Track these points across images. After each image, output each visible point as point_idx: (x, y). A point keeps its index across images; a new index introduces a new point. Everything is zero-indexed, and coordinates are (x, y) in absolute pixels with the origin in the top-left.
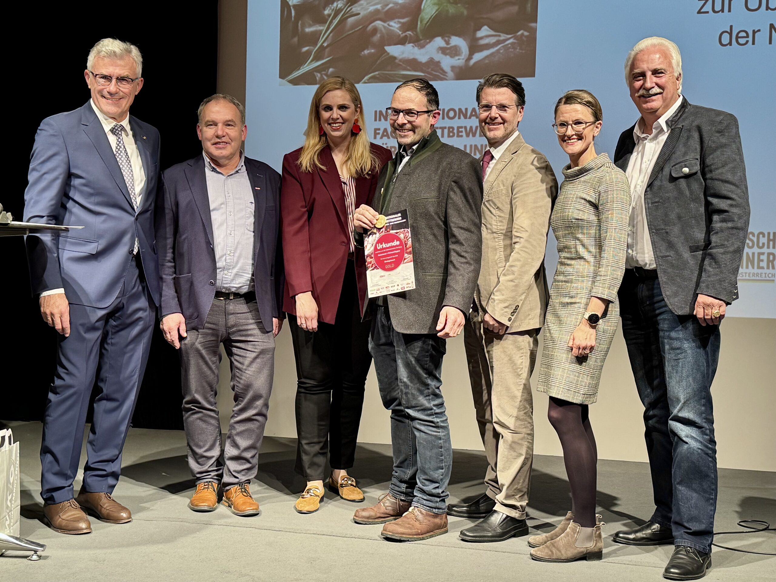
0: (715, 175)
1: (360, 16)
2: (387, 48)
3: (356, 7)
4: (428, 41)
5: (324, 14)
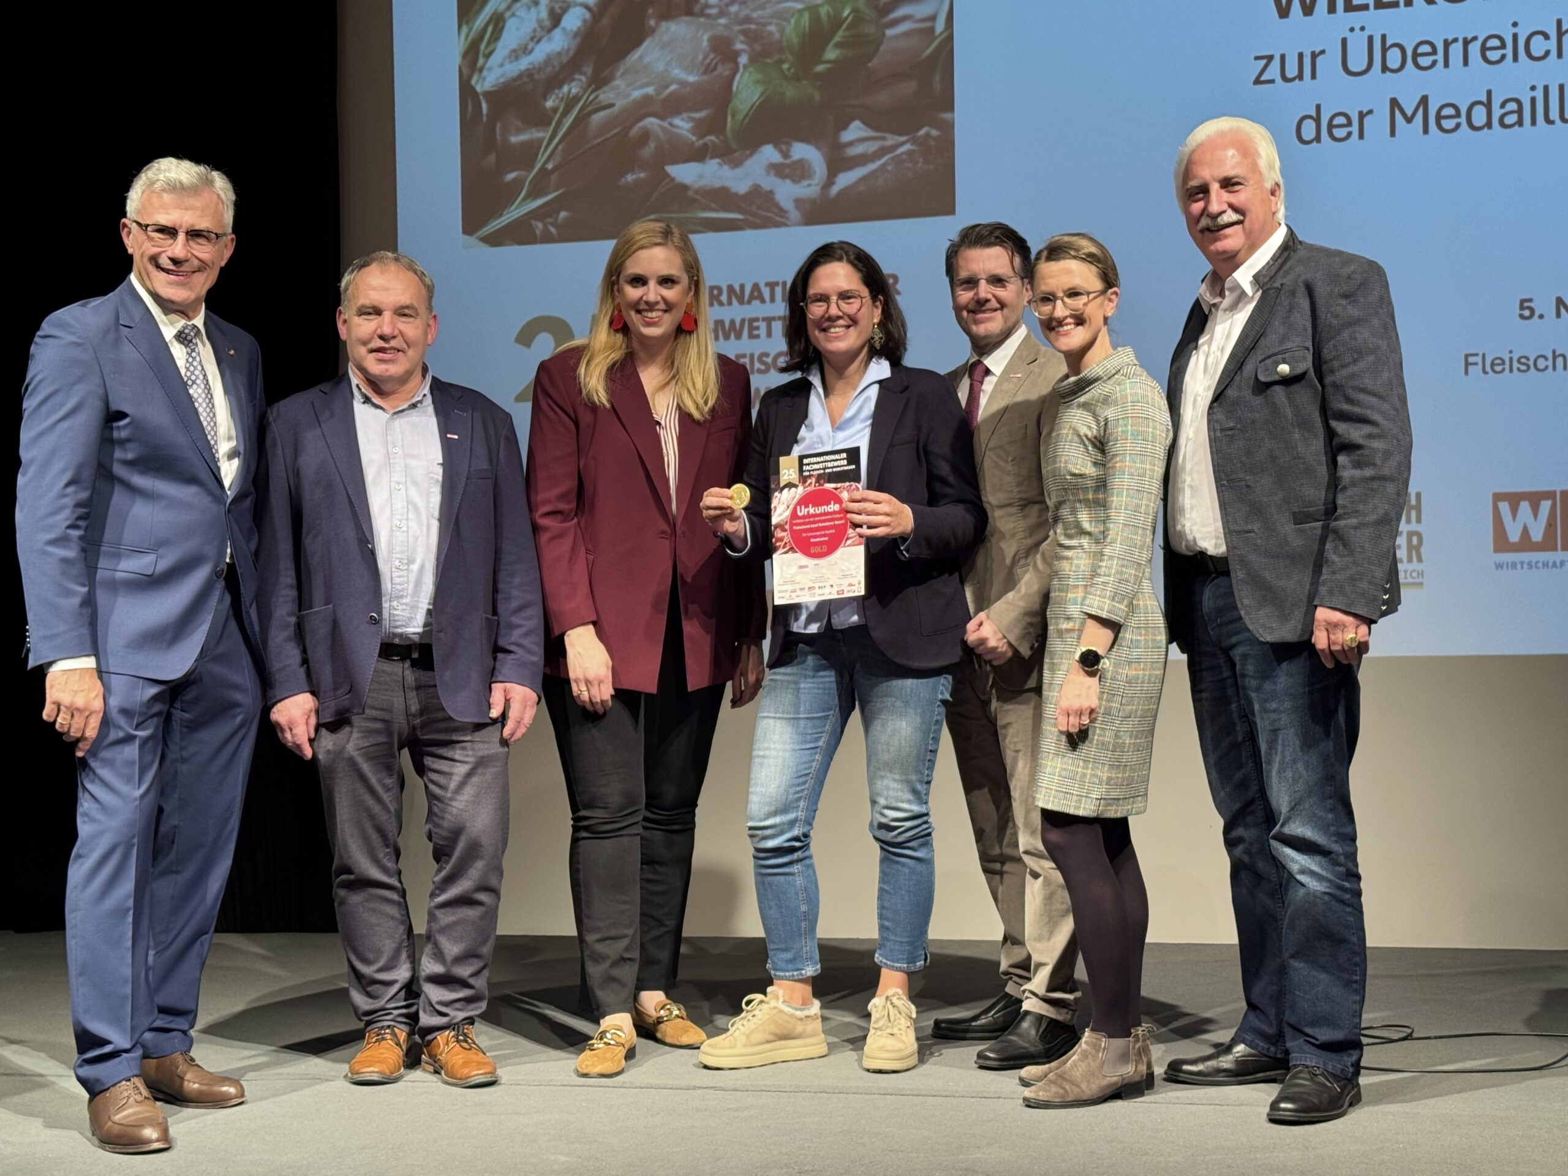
0: (1339, 376)
1: (616, 109)
3: (605, 92)
4: (748, 152)
5: (545, 108)
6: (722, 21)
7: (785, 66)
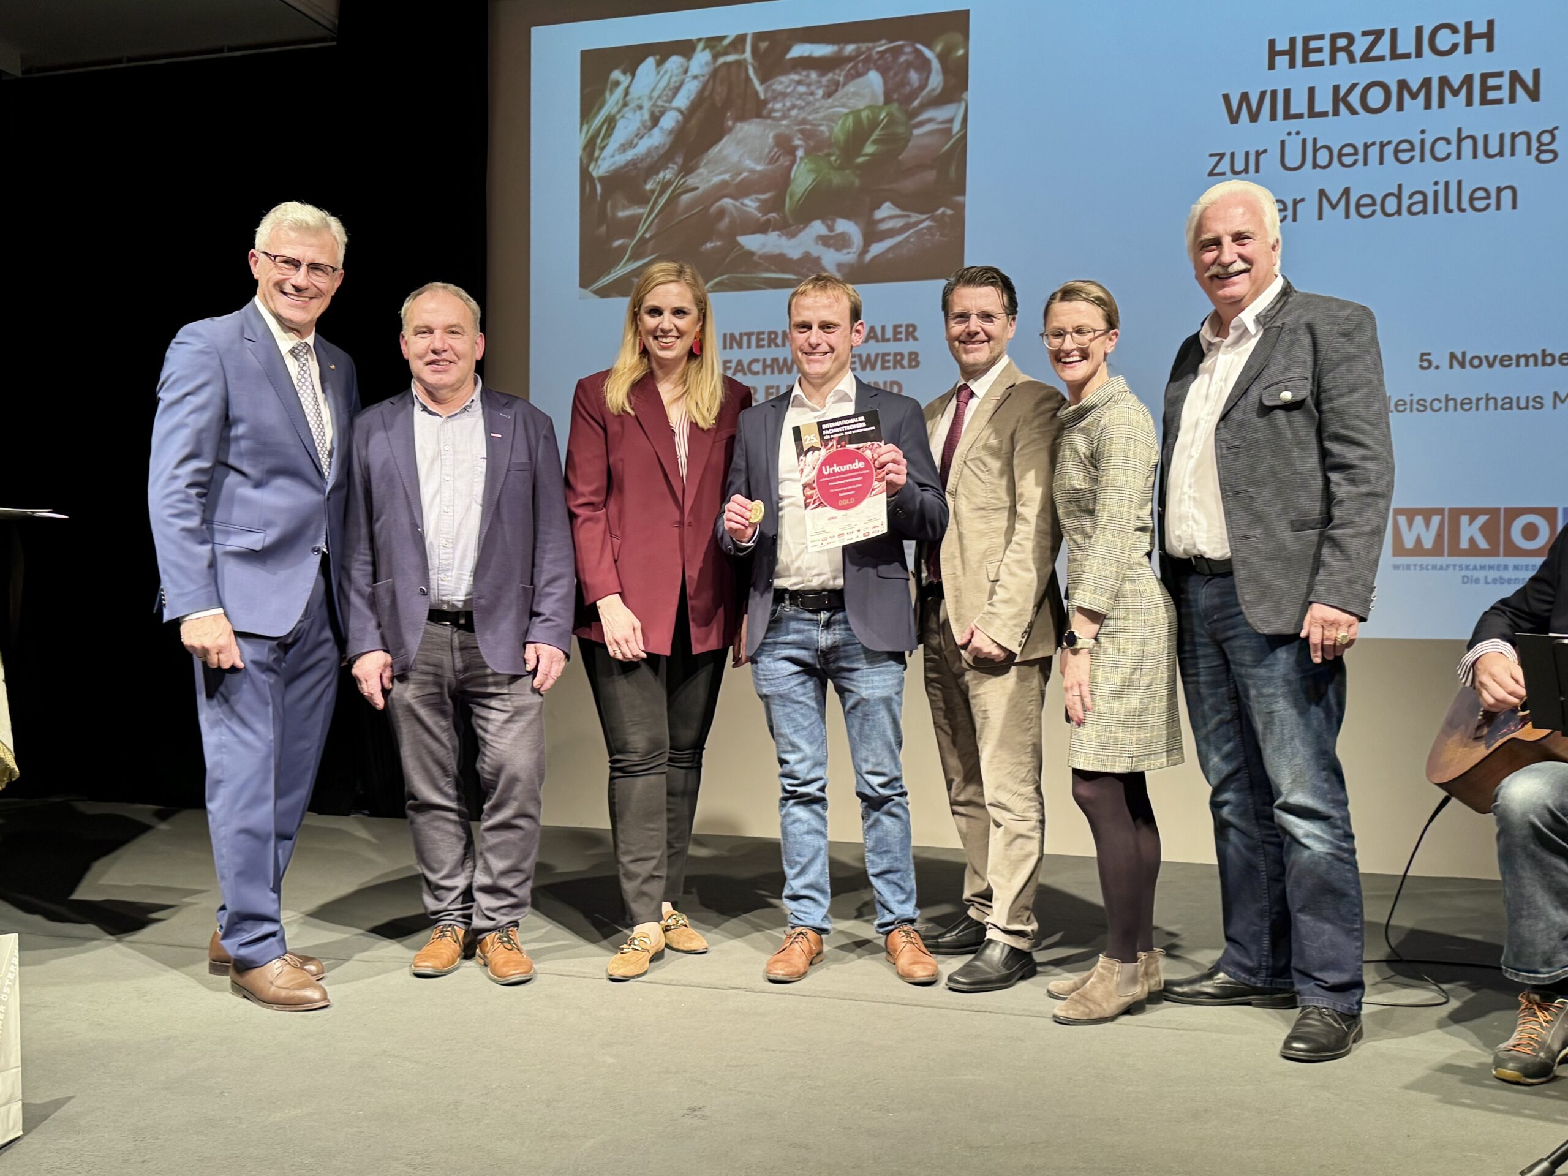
0: (1336, 404)
1: (699, 191)
2: (743, 240)
3: (692, 178)
5: (644, 190)
6: (784, 122)
7: (833, 158)
